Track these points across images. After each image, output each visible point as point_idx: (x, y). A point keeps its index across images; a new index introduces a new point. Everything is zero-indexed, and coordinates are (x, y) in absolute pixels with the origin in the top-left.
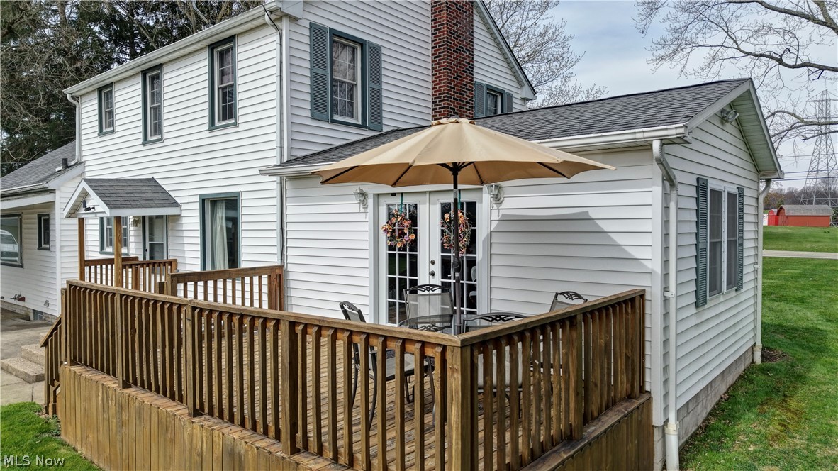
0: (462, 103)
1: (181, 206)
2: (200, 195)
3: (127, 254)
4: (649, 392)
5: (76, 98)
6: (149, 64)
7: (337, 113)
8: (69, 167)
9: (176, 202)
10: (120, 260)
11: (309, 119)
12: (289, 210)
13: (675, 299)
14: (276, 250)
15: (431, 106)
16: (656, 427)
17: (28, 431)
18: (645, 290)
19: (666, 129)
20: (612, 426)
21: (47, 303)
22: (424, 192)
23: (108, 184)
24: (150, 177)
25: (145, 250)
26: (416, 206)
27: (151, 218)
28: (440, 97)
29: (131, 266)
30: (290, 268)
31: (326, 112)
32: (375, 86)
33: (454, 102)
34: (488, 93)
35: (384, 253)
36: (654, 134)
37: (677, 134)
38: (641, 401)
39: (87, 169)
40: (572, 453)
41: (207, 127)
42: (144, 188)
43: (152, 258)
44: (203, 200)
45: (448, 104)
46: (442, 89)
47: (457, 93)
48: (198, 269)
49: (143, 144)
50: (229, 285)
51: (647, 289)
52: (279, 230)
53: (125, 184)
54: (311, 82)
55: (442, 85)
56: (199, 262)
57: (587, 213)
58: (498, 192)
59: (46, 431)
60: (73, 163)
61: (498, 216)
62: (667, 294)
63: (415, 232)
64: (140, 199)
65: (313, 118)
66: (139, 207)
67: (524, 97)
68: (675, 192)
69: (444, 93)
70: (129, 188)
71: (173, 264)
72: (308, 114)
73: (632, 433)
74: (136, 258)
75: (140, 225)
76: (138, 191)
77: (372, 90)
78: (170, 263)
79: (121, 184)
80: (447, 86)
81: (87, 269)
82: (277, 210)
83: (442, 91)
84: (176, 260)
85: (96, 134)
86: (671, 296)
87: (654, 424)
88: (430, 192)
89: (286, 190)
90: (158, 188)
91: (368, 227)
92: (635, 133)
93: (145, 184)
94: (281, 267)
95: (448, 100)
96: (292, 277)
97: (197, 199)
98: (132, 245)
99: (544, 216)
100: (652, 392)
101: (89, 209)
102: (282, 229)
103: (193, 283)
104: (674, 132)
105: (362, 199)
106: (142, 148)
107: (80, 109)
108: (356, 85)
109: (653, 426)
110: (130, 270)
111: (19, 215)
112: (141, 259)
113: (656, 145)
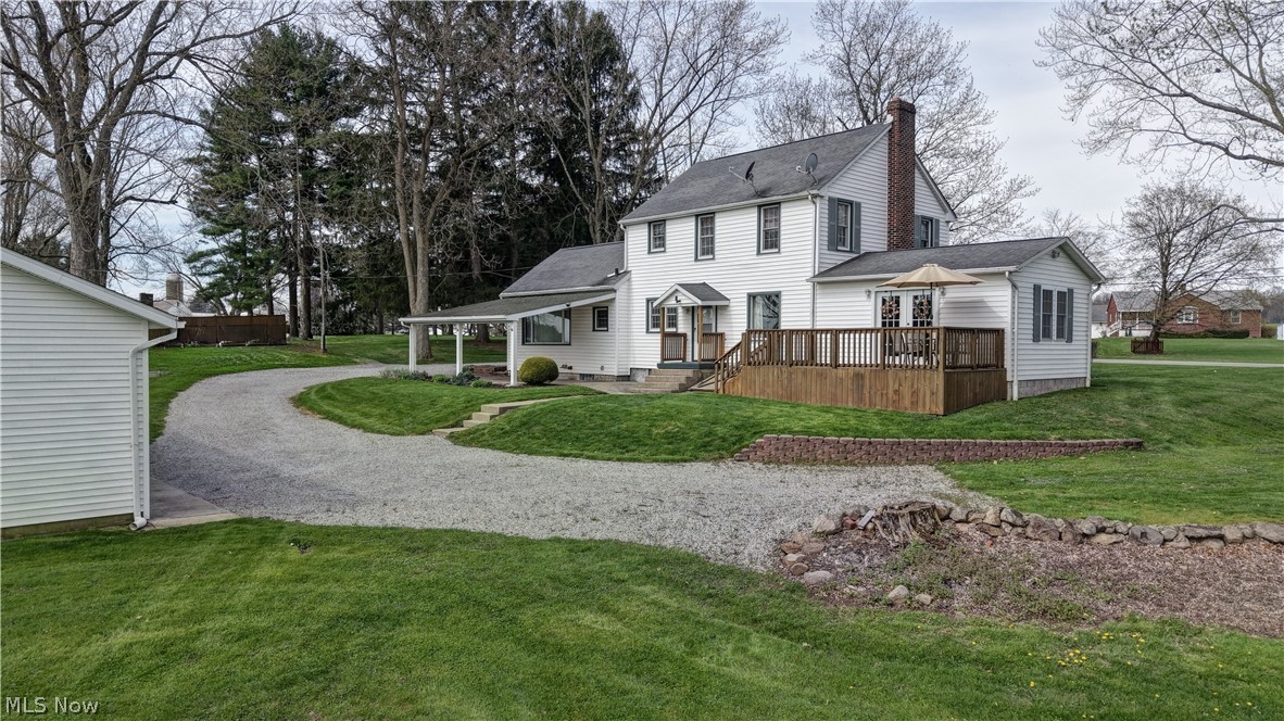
1: (730, 300)
2: (747, 293)
5: (626, 227)
6: (706, 212)
7: (839, 245)
8: (620, 274)
9: (725, 298)
15: (887, 235)
21: (603, 368)
22: (904, 290)
24: (703, 282)
26: (899, 297)
28: (894, 229)
31: (834, 245)
32: (858, 227)
33: (902, 232)
34: (922, 221)
35: (880, 321)
39: (635, 276)
41: (754, 253)
44: (750, 296)
46: (895, 224)
47: (904, 226)
49: (694, 261)
51: (1005, 327)
54: (828, 230)
55: (895, 221)
57: (982, 299)
60: (622, 271)
63: (899, 310)
65: (829, 249)
67: (947, 221)
68: (1017, 291)
69: (896, 227)
72: (827, 247)
77: (856, 229)
80: (899, 223)
84: (724, 333)
85: (643, 252)
87: (1007, 380)
88: (908, 291)
89: (817, 290)
92: (999, 268)
95: (898, 232)
97: (745, 295)
101: (679, 301)
105: (868, 292)
107: (629, 233)
108: (847, 227)
113: (1007, 273)
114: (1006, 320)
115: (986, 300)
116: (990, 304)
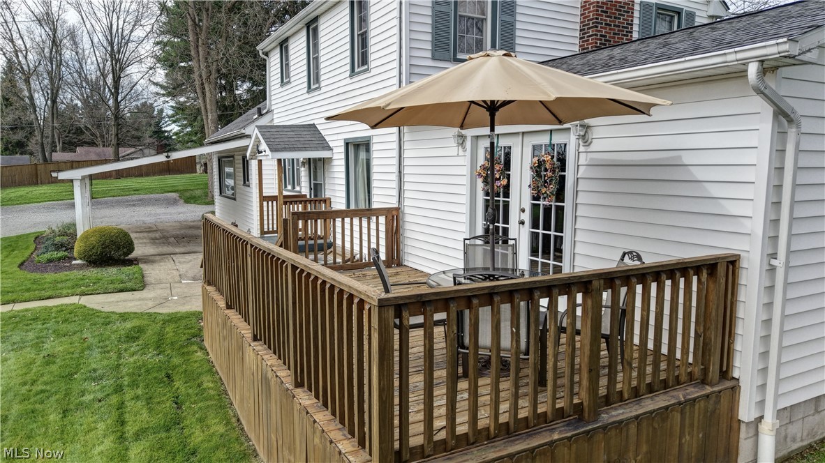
0: (617, 29)
1: (332, 149)
2: (345, 140)
3: (300, 192)
4: (738, 380)
5: (267, 54)
6: (309, 16)
7: (462, 51)
8: (262, 115)
9: (329, 146)
10: (282, 197)
11: (430, 60)
12: (407, 154)
13: (783, 269)
14: (395, 193)
15: (578, 35)
16: (743, 422)
17: (184, 334)
18: (740, 255)
19: (765, 47)
20: (651, 412)
21: (249, 231)
22: (517, 133)
23: (275, 130)
24: (311, 122)
25: (311, 189)
26: (510, 148)
27: (315, 160)
28: (589, 24)
29: (301, 202)
30: (407, 210)
31: (448, 51)
32: (507, 18)
33: (606, 28)
34: (658, 13)
35: (481, 197)
36: (750, 54)
37: (779, 53)
38: (716, 389)
39: (275, 116)
40: (569, 434)
41: (348, 74)
42: (304, 133)
43: (315, 196)
44: (347, 144)
45: (597, 31)
46: (591, 14)
47: (611, 17)
48: (343, 207)
49: (308, 92)
50: (365, 223)
51: (742, 254)
52: (397, 173)
53: (289, 130)
54: (433, 22)
55: (592, 9)
56: (344, 201)
57: (680, 157)
58: (586, 132)
59: (196, 336)
60: (265, 111)
61: (586, 160)
62: (773, 262)
63: (508, 177)
64: (298, 143)
65: (433, 58)
66: (296, 151)
67: (711, 14)
68: (794, 130)
69: (593, 19)
70: (292, 133)
71: (327, 202)
72: (429, 55)
73: (692, 425)
74: (306, 195)
75: (307, 166)
76: (299, 136)
77: (503, 22)
78: (325, 201)
79: (285, 130)
80: (597, 11)
81: (265, 203)
82: (395, 153)
83: (591, 17)
84: (330, 199)
85: (279, 85)
86: (778, 265)
87: (740, 418)
88: (523, 133)
89: (404, 133)
90: (317, 132)
91: (466, 171)
92: (725, 54)
93: (306, 129)
94: (398, 209)
95: (597, 27)
96: (408, 218)
97: (342, 143)
98: (303, 184)
99: (632, 161)
100: (741, 380)
101: (261, 152)
102: (400, 172)
103: (340, 219)
104: (774, 50)
105: (461, 142)
106: (307, 96)
107: (270, 63)
108: (486, 19)
109: (739, 421)
110: (300, 205)
111: (232, 156)
112: (308, 197)
113: (753, 69)
114: (747, 226)
115: (687, 158)
116: (700, 174)
